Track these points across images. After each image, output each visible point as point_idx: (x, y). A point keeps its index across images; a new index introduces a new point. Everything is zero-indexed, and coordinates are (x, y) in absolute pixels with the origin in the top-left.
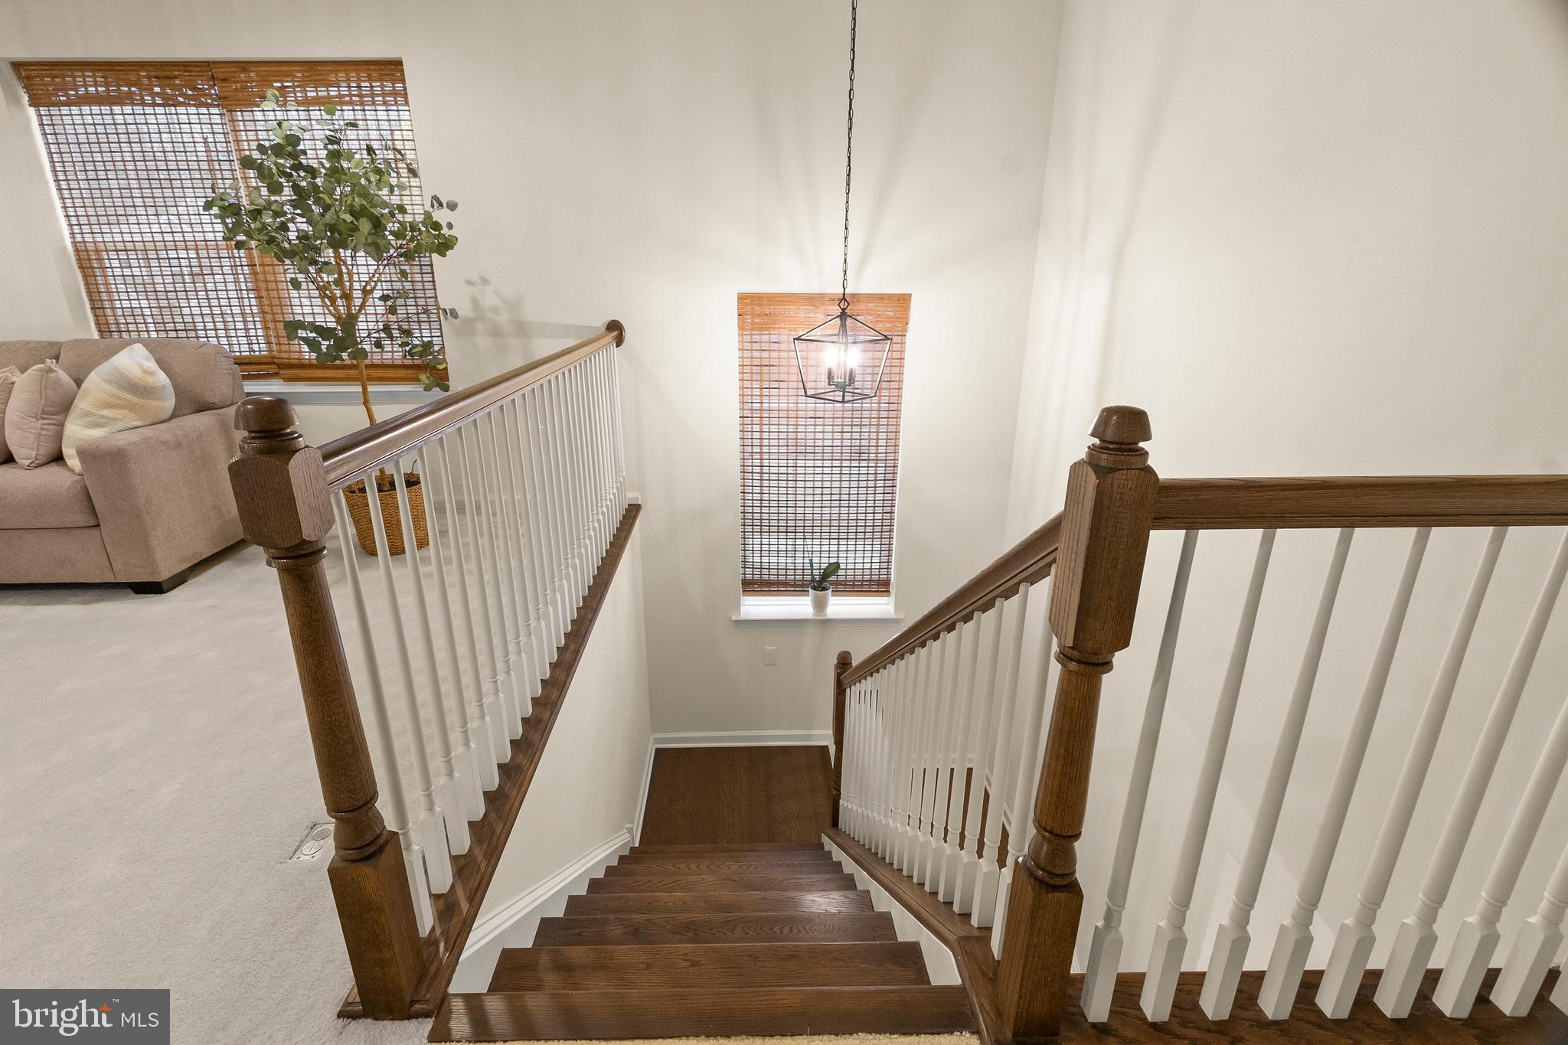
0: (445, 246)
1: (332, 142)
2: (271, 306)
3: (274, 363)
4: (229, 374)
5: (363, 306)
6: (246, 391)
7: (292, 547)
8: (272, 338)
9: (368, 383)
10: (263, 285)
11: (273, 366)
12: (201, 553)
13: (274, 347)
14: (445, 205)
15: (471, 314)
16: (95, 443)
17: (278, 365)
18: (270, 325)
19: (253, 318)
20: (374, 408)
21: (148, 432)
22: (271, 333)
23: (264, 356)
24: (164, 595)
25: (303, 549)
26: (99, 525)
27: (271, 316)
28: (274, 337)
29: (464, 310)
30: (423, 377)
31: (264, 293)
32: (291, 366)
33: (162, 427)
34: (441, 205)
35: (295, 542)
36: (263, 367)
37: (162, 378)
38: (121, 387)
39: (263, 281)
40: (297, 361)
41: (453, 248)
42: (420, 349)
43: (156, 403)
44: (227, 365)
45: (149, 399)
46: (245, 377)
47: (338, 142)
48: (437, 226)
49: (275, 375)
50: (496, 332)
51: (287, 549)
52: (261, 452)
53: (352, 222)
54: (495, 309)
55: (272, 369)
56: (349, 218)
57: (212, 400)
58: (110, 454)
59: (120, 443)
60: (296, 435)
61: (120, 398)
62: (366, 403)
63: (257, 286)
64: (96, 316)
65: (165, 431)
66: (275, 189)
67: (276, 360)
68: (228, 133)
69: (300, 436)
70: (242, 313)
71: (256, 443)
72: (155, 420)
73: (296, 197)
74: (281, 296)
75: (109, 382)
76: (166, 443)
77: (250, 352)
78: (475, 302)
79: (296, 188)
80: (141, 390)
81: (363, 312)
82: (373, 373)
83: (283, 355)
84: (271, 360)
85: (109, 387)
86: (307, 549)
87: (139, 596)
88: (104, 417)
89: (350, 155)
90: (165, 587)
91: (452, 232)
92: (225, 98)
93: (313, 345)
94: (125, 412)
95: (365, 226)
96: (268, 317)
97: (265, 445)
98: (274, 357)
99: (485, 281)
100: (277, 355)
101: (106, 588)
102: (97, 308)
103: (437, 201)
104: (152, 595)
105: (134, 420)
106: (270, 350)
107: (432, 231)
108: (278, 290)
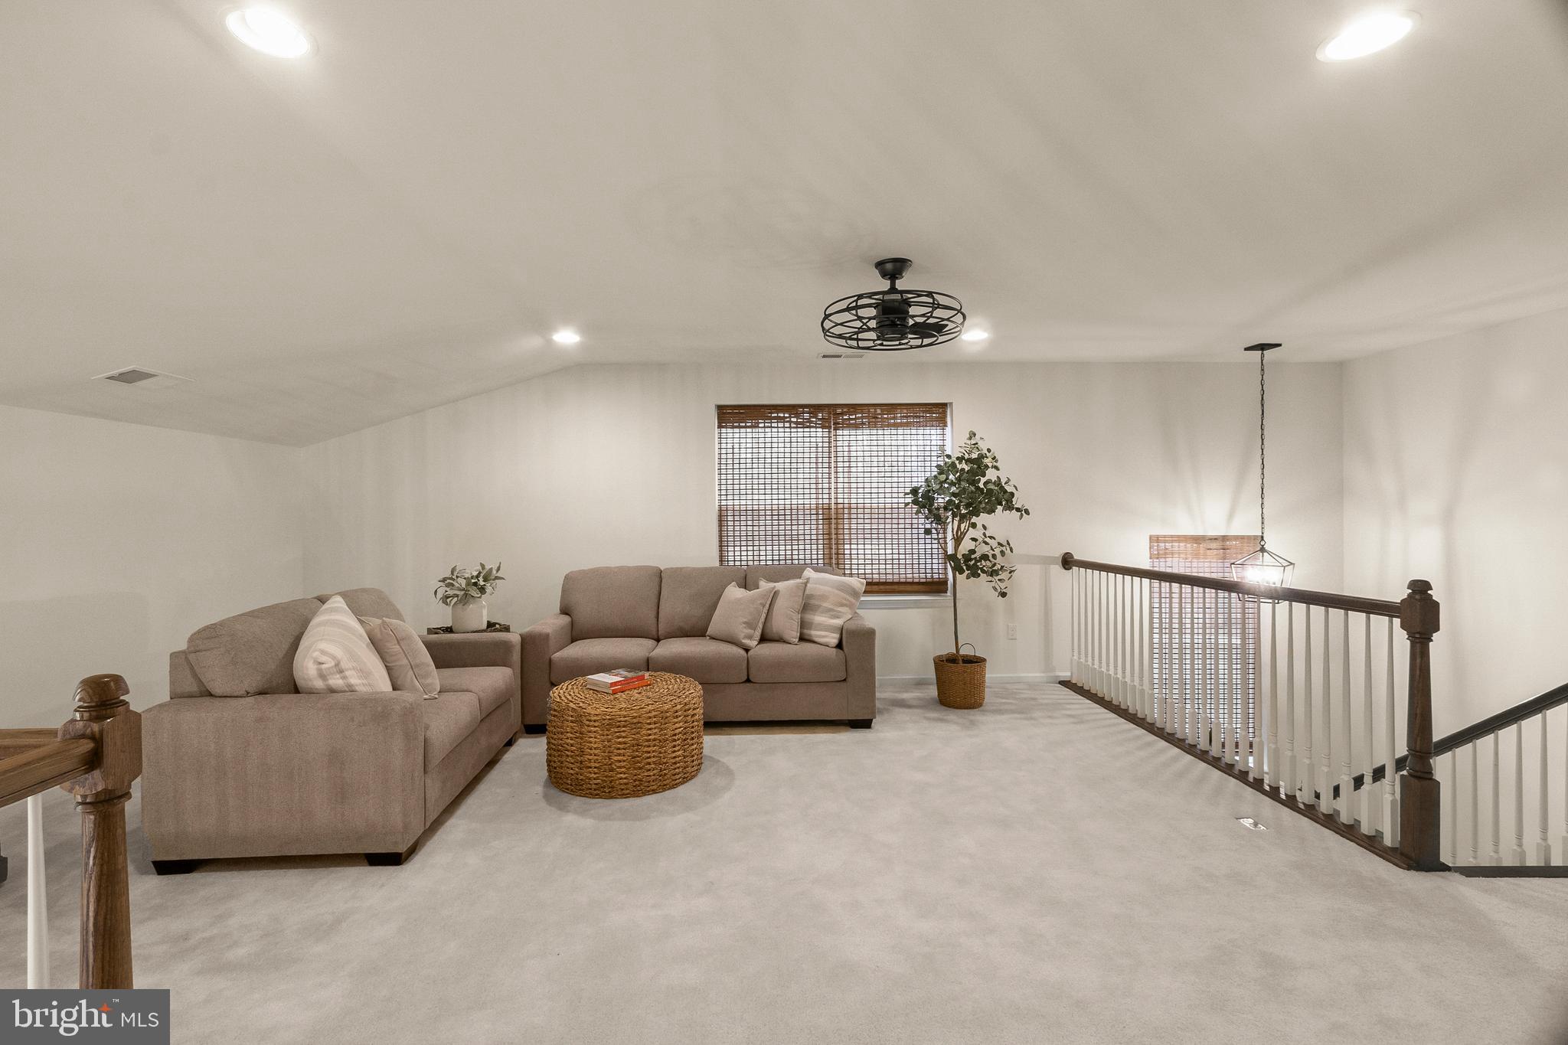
24: (872, 729)
26: (846, 680)
68: (831, 442)
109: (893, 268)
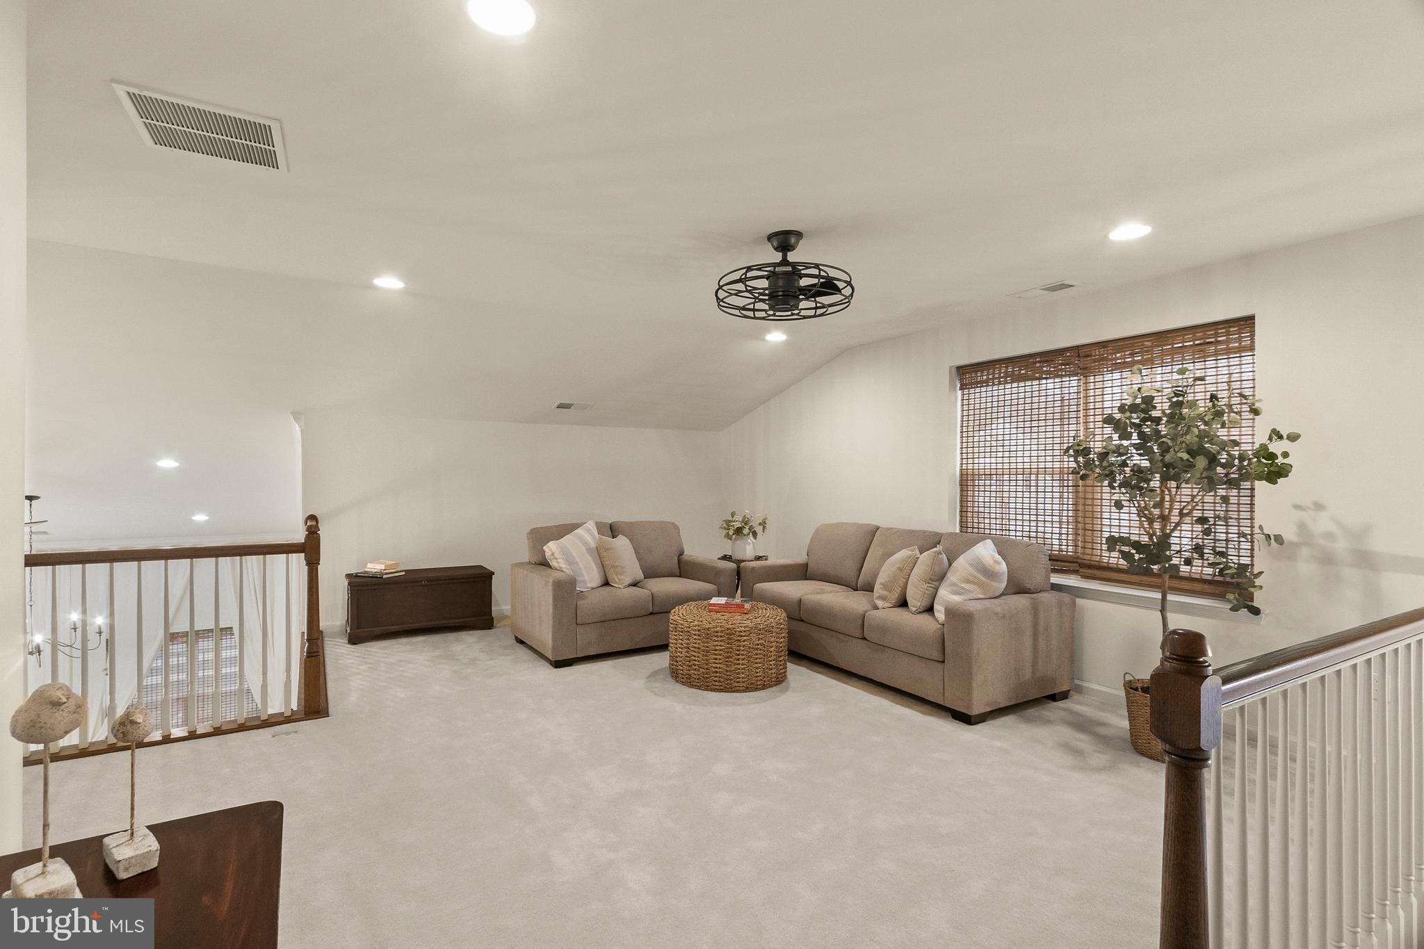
0: (1276, 473)
1: (1177, 395)
2: (1085, 517)
3: (1077, 562)
4: (1045, 568)
5: (1178, 524)
6: (1051, 582)
7: (1188, 749)
8: (1080, 542)
9: (1169, 591)
10: (1081, 501)
11: (1075, 565)
12: (999, 703)
13: (1080, 550)
14: (1285, 437)
15: (1295, 539)
16: (956, 606)
17: (1080, 564)
18: (1080, 532)
19: (1068, 525)
20: (1169, 616)
21: (988, 603)
22: (1080, 538)
23: (1070, 556)
24: (971, 726)
25: (1195, 754)
26: (944, 662)
27: (1083, 525)
28: (1082, 542)
29: (1289, 535)
30: (1231, 596)
31: (1081, 508)
32: (1090, 567)
33: (996, 601)
34: (1281, 437)
35: (1191, 746)
36: (1067, 564)
37: (1003, 567)
38: (978, 570)
39: (1082, 498)
40: (1097, 563)
41: (1287, 476)
42: (1235, 571)
43: (995, 584)
44: (1045, 560)
45: (993, 580)
46: (1054, 571)
47: (1183, 394)
48: (1272, 456)
49: (1075, 572)
50: (1327, 560)
51: (1183, 750)
52: (1181, 672)
53: (1187, 460)
54: (1329, 536)
55: (1075, 566)
56: (1185, 456)
57: (1028, 586)
58: (964, 615)
59: (971, 609)
60: (1207, 664)
61: (975, 577)
62: (1163, 611)
63: (1076, 502)
64: (961, 516)
65: (997, 606)
66: (1125, 436)
67: (1079, 560)
68: (1080, 392)
69: (1210, 665)
70: (1060, 522)
71: (1175, 664)
72: (992, 596)
73: (1139, 441)
74: (1095, 510)
75: (971, 565)
76: (997, 614)
77: (1059, 551)
78: (1302, 527)
79: (1142, 435)
80: (989, 573)
81: (1179, 528)
82: (1175, 583)
83: (1085, 557)
84: (1075, 560)
85: (970, 569)
86: (1198, 755)
87: (954, 720)
88: (963, 588)
89: (1193, 404)
90: (973, 720)
91: (1286, 461)
92: (1085, 368)
93: (1125, 556)
94: (976, 587)
95: (1201, 462)
96: (1080, 526)
97: (1185, 667)
98: (1078, 558)
99: (1319, 507)
100: (1081, 556)
101: (935, 707)
102: (963, 512)
103: (1276, 435)
104: (957, 721)
105: (979, 594)
106: (1076, 552)
107: (1263, 460)
108: (1093, 505)
109: (784, 240)
